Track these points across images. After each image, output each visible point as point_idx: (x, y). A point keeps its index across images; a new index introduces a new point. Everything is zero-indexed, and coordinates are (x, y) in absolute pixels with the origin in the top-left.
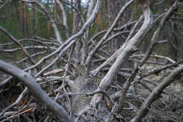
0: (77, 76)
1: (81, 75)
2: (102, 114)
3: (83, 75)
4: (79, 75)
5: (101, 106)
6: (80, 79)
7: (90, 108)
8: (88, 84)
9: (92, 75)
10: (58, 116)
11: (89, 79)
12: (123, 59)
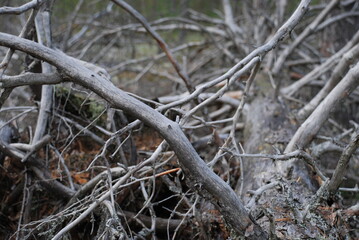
0: (255, 95)
1: (264, 96)
2: (298, 188)
3: (267, 94)
4: (259, 94)
5: (298, 170)
6: (261, 103)
7: (277, 183)
8: (276, 116)
9: (283, 98)
10: (221, 201)
11: (278, 105)
12: (347, 88)
